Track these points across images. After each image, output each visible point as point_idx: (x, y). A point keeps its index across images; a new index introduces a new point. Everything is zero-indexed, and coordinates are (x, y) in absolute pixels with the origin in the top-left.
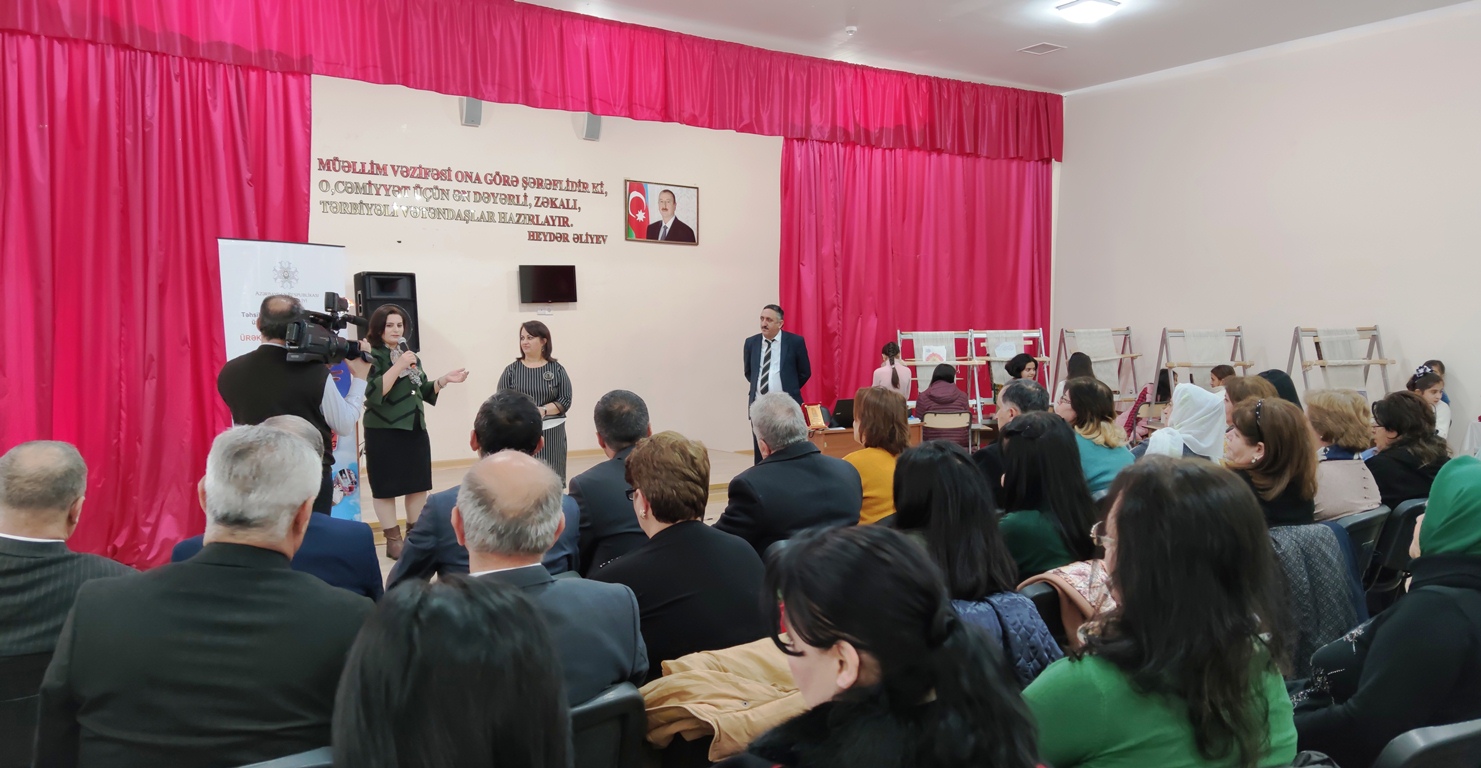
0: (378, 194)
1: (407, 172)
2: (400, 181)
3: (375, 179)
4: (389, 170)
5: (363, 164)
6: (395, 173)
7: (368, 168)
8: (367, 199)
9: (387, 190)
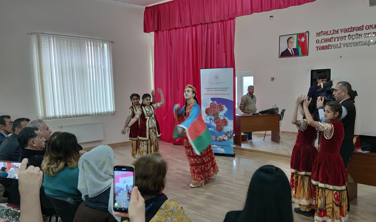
0: (335, 41)
1: (346, 31)
2: (343, 34)
3: (334, 36)
4: (340, 31)
5: (331, 31)
6: (342, 32)
7: (332, 32)
8: (331, 43)
9: (338, 39)
